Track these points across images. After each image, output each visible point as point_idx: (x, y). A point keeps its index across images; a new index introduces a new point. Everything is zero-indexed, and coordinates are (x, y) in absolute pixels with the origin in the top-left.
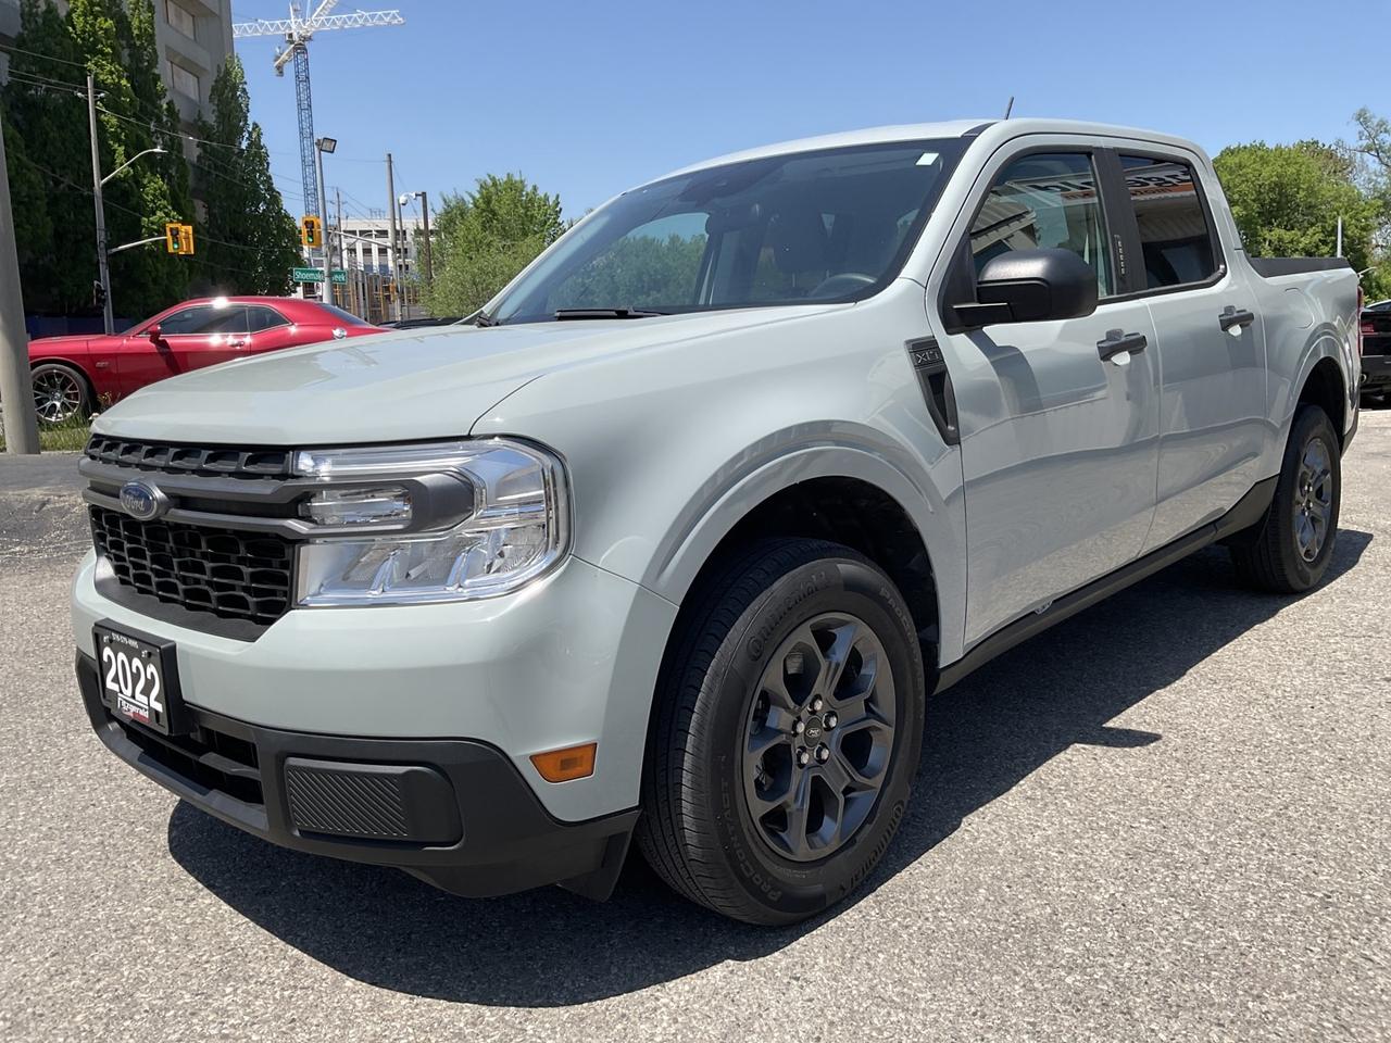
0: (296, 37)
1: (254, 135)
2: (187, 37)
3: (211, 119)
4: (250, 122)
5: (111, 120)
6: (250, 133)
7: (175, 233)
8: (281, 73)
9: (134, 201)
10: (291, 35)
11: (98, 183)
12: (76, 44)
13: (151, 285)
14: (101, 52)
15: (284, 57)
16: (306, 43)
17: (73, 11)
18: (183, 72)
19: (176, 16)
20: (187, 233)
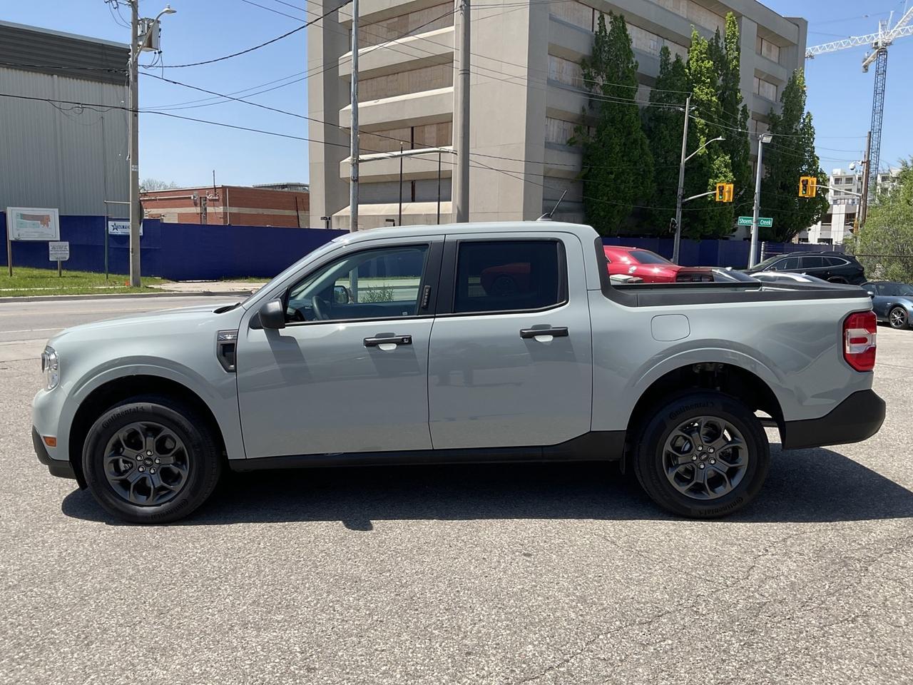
0: (880, 45)
1: (807, 121)
2: (772, 62)
3: (779, 112)
4: (805, 112)
5: (701, 122)
6: (804, 119)
7: (722, 189)
8: (866, 70)
9: (705, 169)
10: (876, 44)
11: (684, 160)
12: (688, 78)
13: (708, 221)
14: (704, 82)
15: (870, 59)
16: (887, 47)
17: (691, 59)
18: (767, 84)
19: (767, 49)
20: (730, 188)
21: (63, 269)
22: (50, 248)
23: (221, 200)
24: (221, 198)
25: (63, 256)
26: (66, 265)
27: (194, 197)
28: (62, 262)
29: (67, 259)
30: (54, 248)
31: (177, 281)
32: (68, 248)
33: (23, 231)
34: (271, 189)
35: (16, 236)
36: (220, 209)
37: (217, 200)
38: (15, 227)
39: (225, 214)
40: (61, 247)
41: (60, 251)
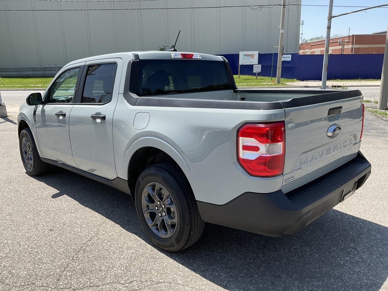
21: (258, 76)
22: (254, 67)
23: (351, 42)
24: (351, 41)
25: (259, 70)
26: (259, 74)
27: (340, 41)
28: (258, 73)
29: (260, 71)
30: (255, 67)
31: (303, 80)
32: (260, 67)
33: (244, 61)
34: (378, 34)
35: (242, 63)
36: (350, 46)
37: (349, 42)
38: (242, 59)
39: (352, 48)
40: (258, 67)
41: (257, 69)
